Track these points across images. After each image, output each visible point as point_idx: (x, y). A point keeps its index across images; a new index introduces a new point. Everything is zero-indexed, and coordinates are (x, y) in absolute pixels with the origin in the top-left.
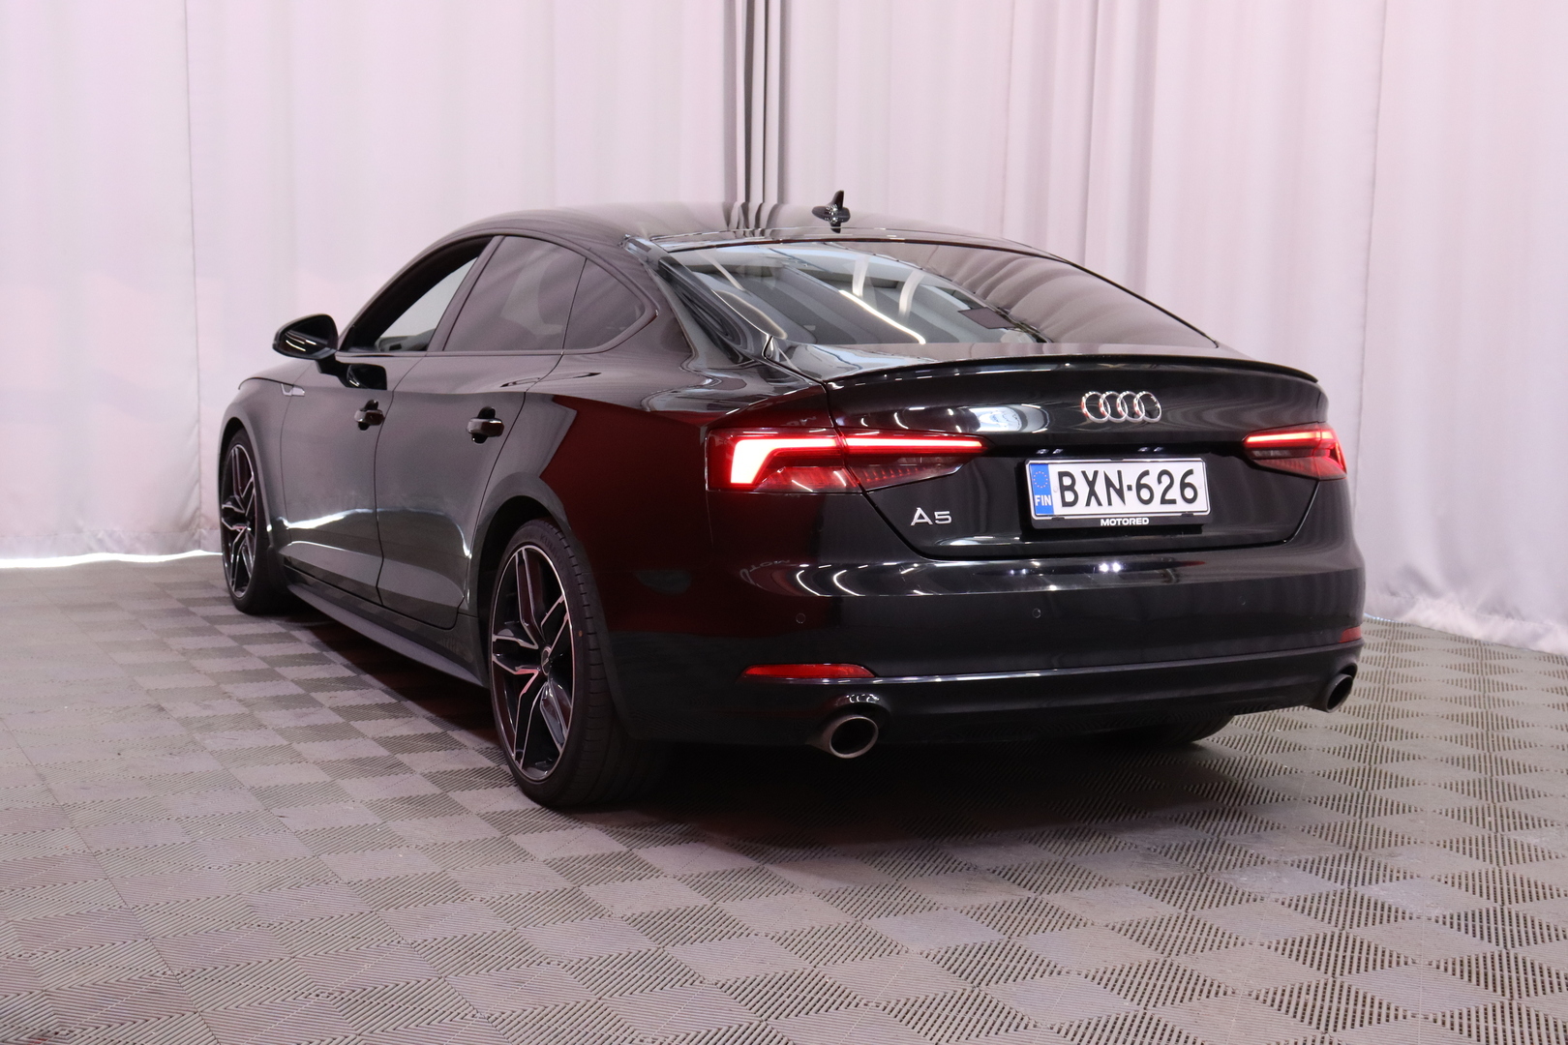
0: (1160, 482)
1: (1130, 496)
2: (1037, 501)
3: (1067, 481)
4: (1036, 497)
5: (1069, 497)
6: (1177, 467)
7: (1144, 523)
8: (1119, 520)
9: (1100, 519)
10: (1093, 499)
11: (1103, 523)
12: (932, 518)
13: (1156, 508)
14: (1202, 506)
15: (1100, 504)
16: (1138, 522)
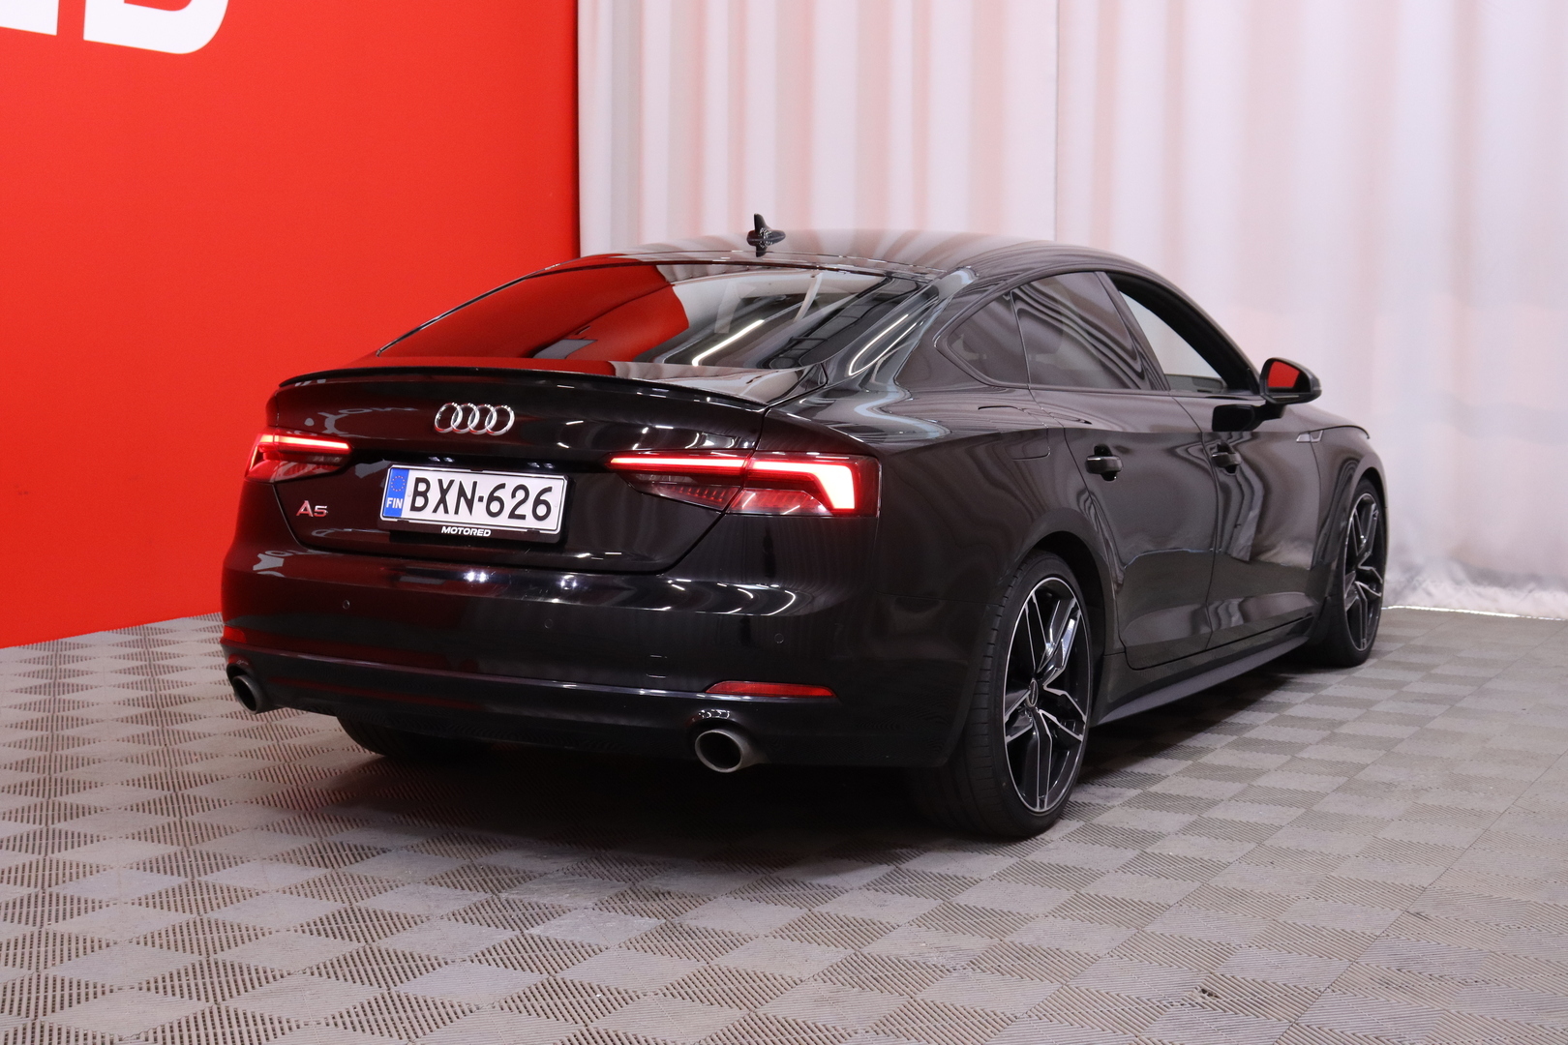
0: (513, 496)
1: (479, 508)
6: (535, 483)
7: (485, 535)
10: (442, 506)
12: (313, 509)
14: (552, 525)
15: (446, 511)
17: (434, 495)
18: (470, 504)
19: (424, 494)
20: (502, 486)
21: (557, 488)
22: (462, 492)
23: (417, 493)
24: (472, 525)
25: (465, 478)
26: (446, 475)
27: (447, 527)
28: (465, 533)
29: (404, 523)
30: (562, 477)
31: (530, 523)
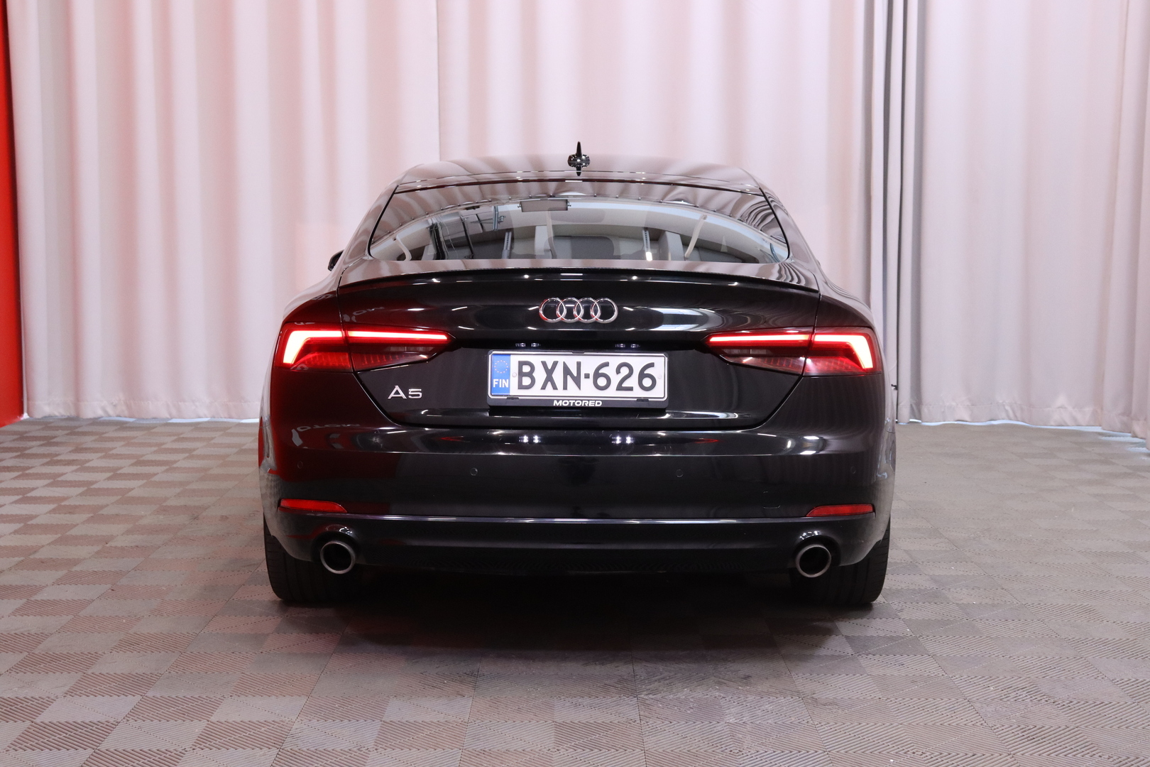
0: (618, 372)
2: (495, 383)
3: (526, 369)
4: (494, 380)
5: (526, 381)
6: (638, 361)
7: (597, 405)
8: (572, 402)
9: (554, 400)
10: (549, 384)
11: (556, 404)
12: (406, 393)
13: (612, 393)
14: (659, 393)
16: (591, 404)
17: (540, 375)
18: (577, 381)
19: (530, 375)
20: (606, 364)
21: (659, 364)
22: (567, 371)
23: (521, 374)
24: (582, 398)
25: (571, 360)
26: (550, 358)
27: (558, 401)
28: (576, 405)
29: (514, 398)
30: (663, 355)
31: (638, 393)
